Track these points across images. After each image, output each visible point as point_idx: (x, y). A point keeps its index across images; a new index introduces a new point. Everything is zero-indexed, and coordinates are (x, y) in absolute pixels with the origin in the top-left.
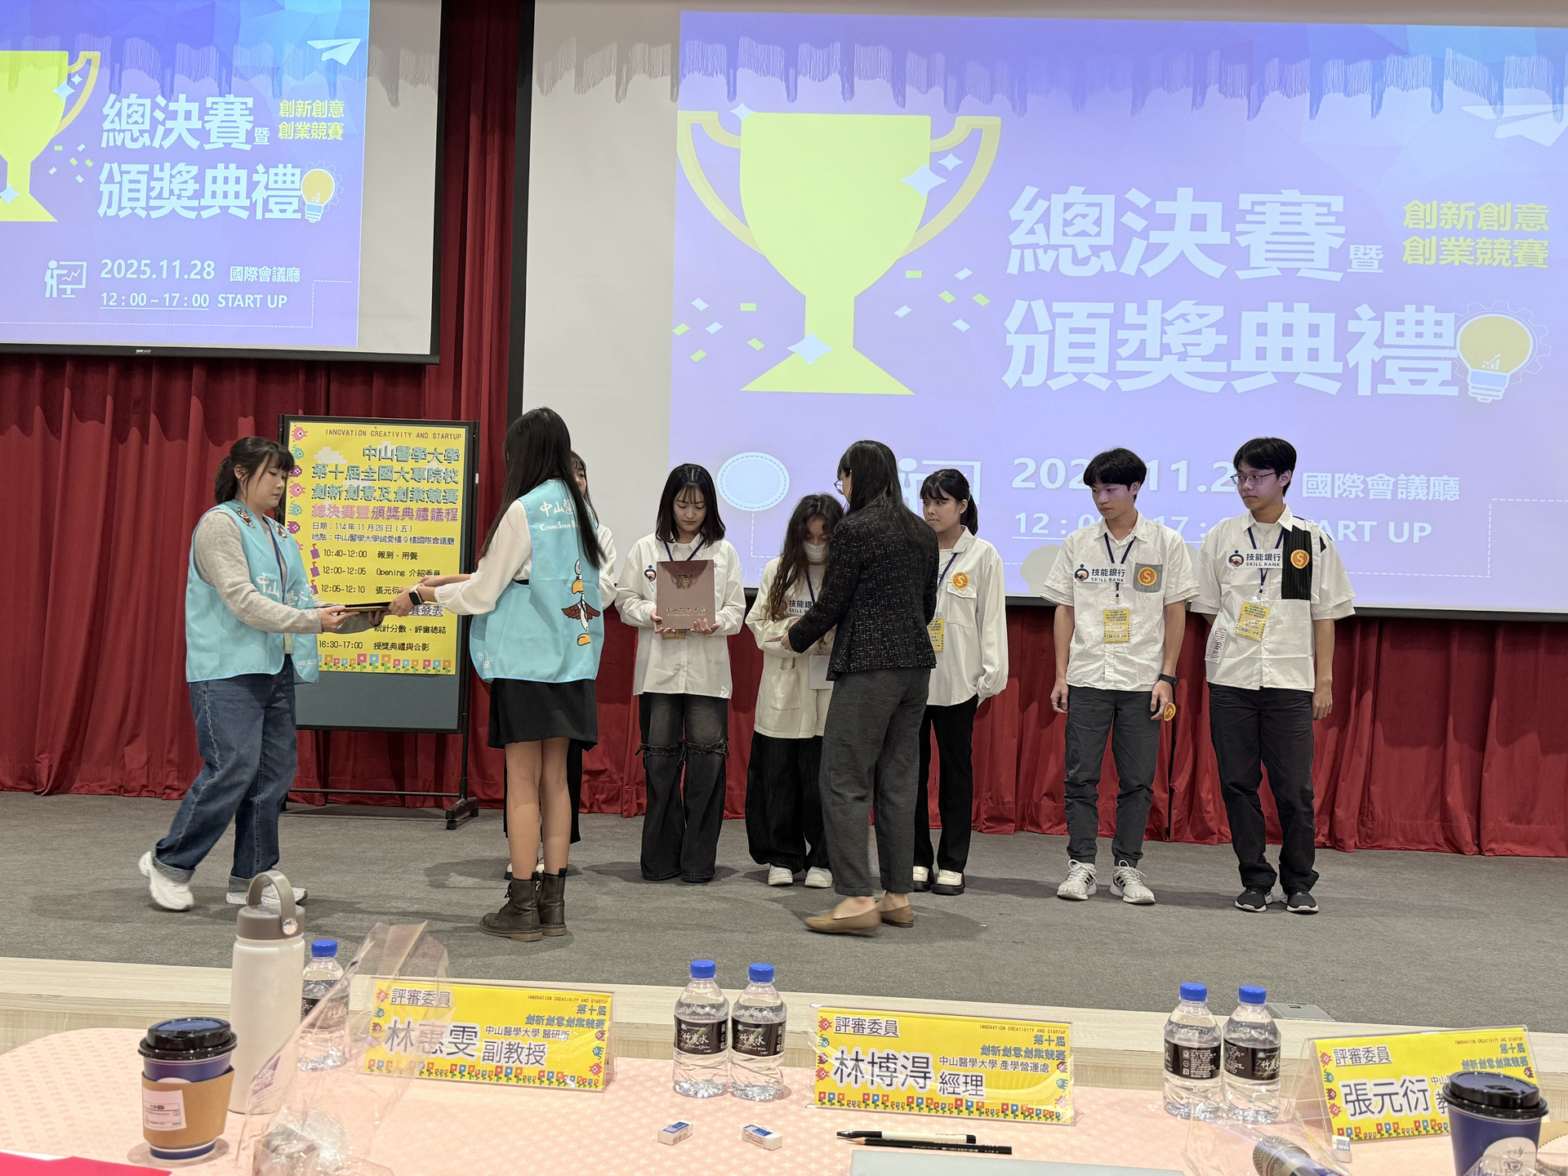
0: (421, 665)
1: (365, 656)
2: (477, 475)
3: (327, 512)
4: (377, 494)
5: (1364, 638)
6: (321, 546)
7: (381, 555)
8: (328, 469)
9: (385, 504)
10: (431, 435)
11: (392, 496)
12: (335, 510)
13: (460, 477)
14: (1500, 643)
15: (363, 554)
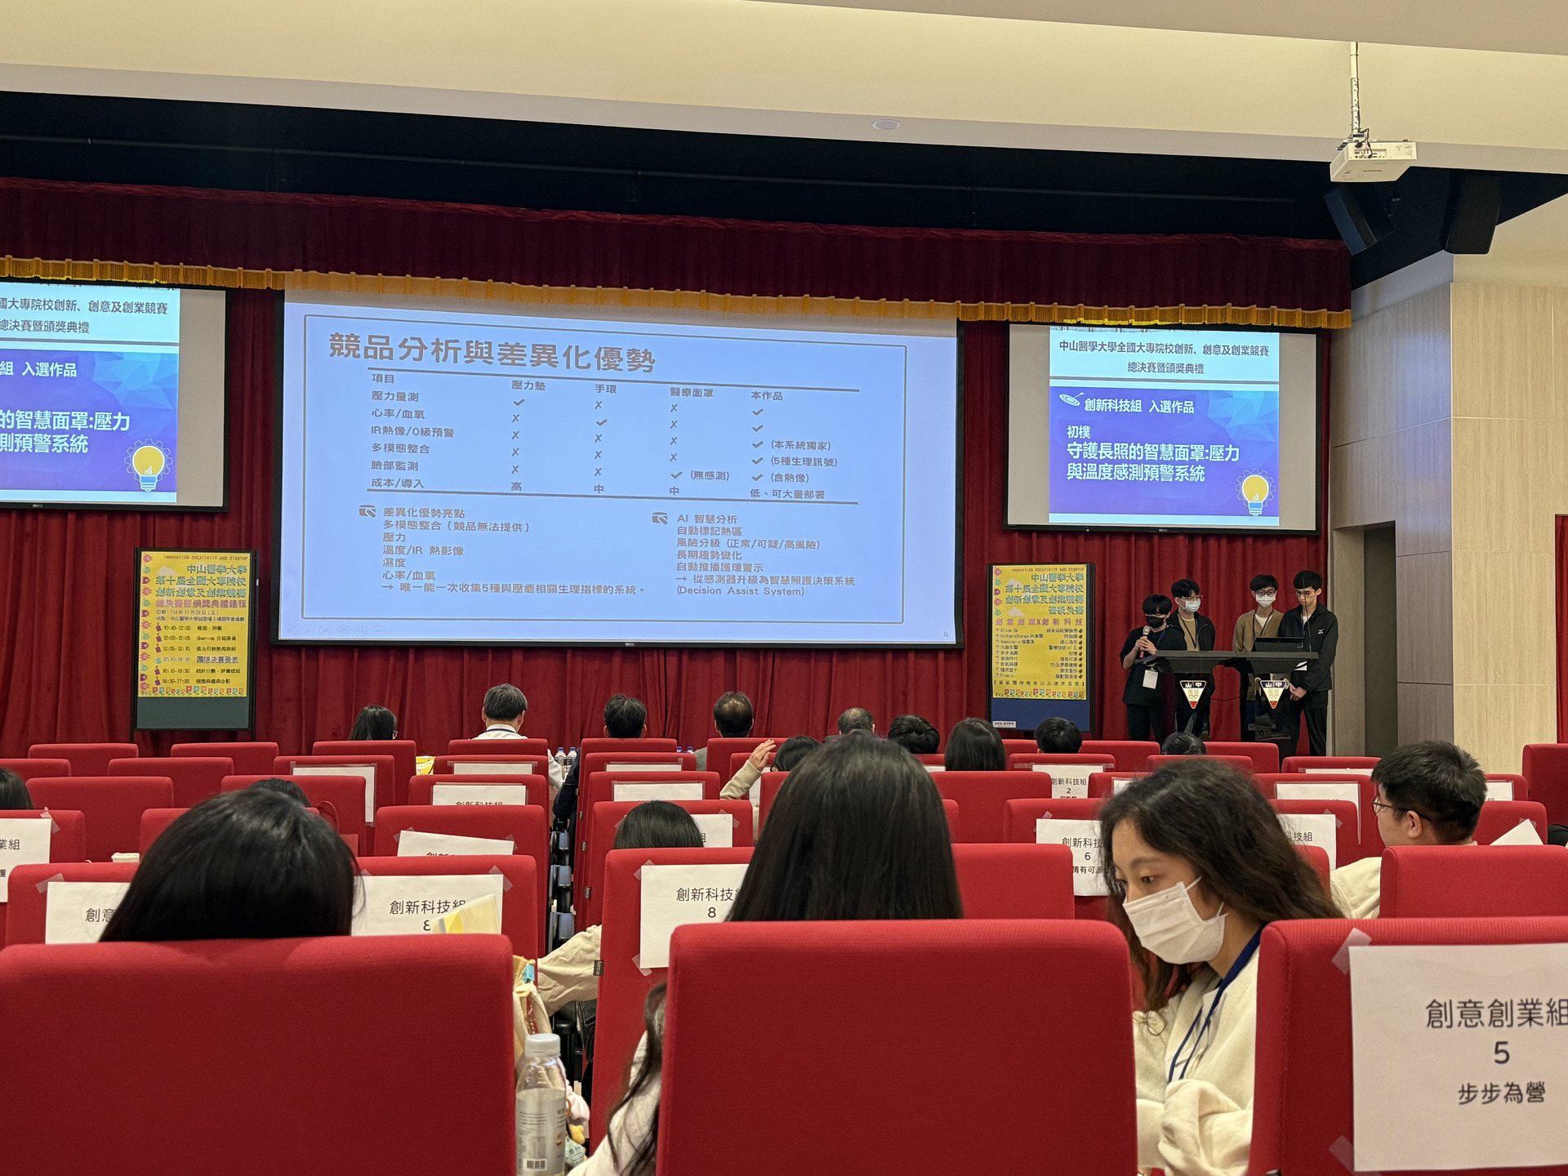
0: (225, 691)
1: (191, 687)
2: (258, 581)
3: (165, 604)
4: (196, 593)
5: (765, 658)
6: (162, 624)
7: (199, 628)
8: (165, 579)
9: (201, 598)
10: (228, 558)
11: (205, 594)
12: (170, 602)
13: (247, 582)
14: (834, 659)
15: (188, 628)
